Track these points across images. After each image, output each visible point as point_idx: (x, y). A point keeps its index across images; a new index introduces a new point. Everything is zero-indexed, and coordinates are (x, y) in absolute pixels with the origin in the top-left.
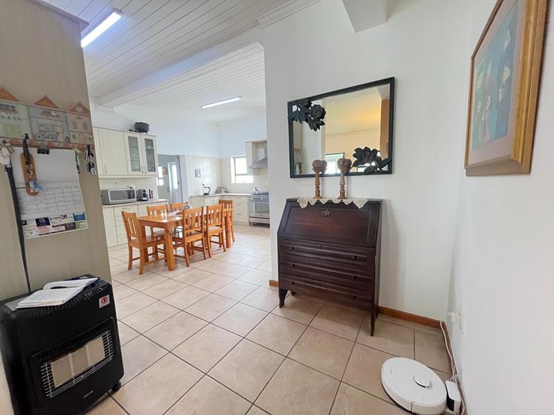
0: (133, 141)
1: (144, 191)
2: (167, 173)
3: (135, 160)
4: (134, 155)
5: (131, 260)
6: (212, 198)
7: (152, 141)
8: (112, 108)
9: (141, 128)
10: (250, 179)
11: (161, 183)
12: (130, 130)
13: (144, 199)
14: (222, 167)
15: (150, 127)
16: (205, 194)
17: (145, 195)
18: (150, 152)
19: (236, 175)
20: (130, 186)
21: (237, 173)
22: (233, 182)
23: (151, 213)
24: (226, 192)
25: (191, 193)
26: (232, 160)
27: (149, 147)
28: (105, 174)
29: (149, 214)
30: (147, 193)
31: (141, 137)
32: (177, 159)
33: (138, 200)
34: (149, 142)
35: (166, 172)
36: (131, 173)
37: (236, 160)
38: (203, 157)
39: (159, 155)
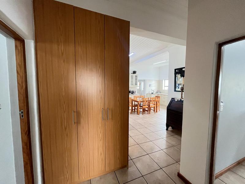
0: (132, 77)
2: (140, 85)
4: (132, 81)
7: (137, 76)
9: (134, 72)
11: (138, 88)
14: (160, 83)
15: (136, 72)
16: (152, 93)
17: (133, 92)
18: (136, 79)
19: (165, 86)
20: (130, 89)
22: (163, 89)
24: (160, 93)
25: (147, 92)
26: (164, 81)
27: (136, 78)
29: (134, 98)
30: (134, 92)
31: (134, 75)
32: (144, 81)
33: (132, 94)
34: (136, 76)
36: (131, 85)
37: (165, 81)
38: (153, 80)
39: (139, 80)
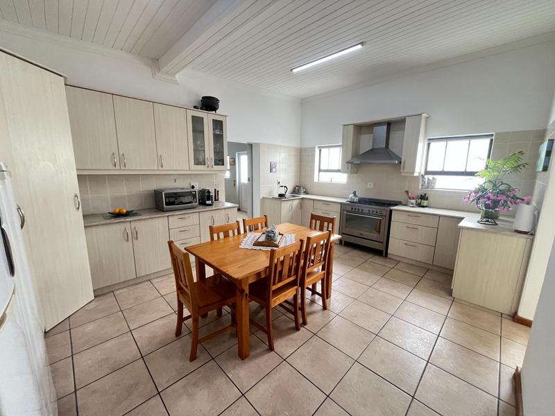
0: (197, 122)
1: (209, 192)
2: (235, 164)
3: (199, 149)
4: (199, 142)
5: (181, 319)
6: (291, 202)
7: (221, 123)
8: (174, 74)
9: (209, 104)
10: (342, 178)
11: (228, 175)
12: (195, 107)
13: (208, 202)
14: (303, 158)
15: (220, 104)
16: (281, 196)
17: (209, 198)
18: (218, 138)
19: (320, 171)
20: (192, 184)
21: (322, 168)
22: (316, 180)
23: (215, 236)
24: (306, 193)
25: (263, 193)
26: (317, 151)
27: (218, 132)
28: (160, 168)
29: (212, 239)
31: (208, 117)
32: (249, 148)
33: (200, 204)
34: (218, 125)
35: (233, 163)
36: (193, 167)
37: (323, 150)
38: (281, 146)
39: (229, 143)
